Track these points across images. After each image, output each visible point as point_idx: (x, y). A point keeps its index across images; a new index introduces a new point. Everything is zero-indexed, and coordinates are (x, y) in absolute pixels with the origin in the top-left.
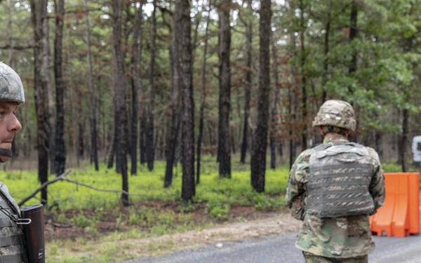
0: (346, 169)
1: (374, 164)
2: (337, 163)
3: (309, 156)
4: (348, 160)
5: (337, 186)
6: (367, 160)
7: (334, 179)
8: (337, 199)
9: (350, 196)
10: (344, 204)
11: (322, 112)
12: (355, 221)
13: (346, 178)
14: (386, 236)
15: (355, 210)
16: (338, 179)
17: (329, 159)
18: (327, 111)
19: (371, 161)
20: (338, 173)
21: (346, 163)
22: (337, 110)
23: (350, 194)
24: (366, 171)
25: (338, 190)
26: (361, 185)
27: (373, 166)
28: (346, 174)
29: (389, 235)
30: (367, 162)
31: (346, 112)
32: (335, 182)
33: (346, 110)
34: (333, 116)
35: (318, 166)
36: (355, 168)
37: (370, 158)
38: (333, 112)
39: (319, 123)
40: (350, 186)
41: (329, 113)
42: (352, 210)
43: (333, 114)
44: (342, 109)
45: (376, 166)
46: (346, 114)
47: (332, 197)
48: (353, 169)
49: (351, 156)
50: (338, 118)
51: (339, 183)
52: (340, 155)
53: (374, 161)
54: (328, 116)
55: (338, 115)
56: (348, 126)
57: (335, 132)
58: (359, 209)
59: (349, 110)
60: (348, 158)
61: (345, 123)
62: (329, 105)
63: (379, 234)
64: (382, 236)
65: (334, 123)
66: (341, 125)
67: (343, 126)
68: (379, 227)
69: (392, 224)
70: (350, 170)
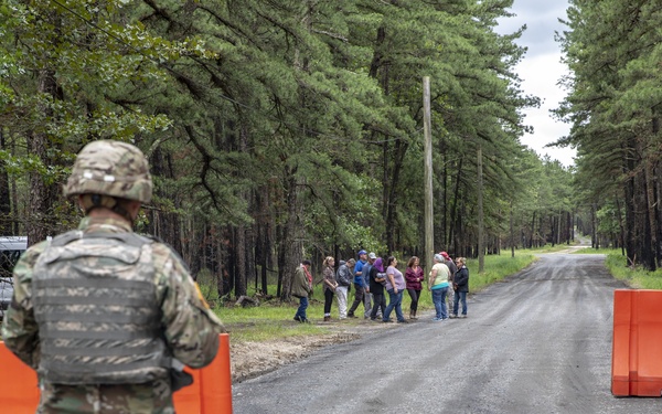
0: (92, 289)
1: (156, 282)
2: (75, 275)
3: (37, 255)
4: (96, 272)
5: (75, 322)
6: (141, 274)
7: (68, 308)
8: (73, 349)
9: (98, 345)
10: (86, 359)
11: (78, 167)
12: (120, 398)
13: (92, 306)
15: (108, 374)
16: (75, 308)
17: (62, 267)
18: (87, 164)
19: (152, 275)
20: (76, 296)
21: (91, 276)
22: (108, 161)
23: (98, 341)
24: (135, 295)
25: (75, 332)
26: (121, 324)
27: (155, 287)
28: (91, 298)
30: (142, 279)
31: (126, 164)
32: (69, 313)
33: (125, 161)
34: (99, 174)
35: (45, 277)
36: (110, 288)
37: (150, 270)
38: (97, 165)
39: (74, 190)
40: (98, 324)
41: (90, 169)
42: (102, 375)
43: (98, 169)
44: (117, 159)
45: (160, 288)
46: (126, 170)
47: (65, 343)
48: (106, 290)
49: (105, 263)
50: (109, 178)
51: (77, 317)
52: (82, 260)
53: (159, 276)
54: (88, 175)
55: (109, 172)
56: (131, 193)
57: (105, 207)
58: (115, 373)
59: (132, 161)
60: (97, 267)
61: (124, 188)
62: (92, 152)
65: (101, 188)
66: (116, 191)
67: (121, 194)
70: (100, 292)
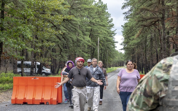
14: (48, 104)
29: (50, 104)
63: (45, 104)
64: (47, 104)
68: (45, 100)
69: (51, 99)
